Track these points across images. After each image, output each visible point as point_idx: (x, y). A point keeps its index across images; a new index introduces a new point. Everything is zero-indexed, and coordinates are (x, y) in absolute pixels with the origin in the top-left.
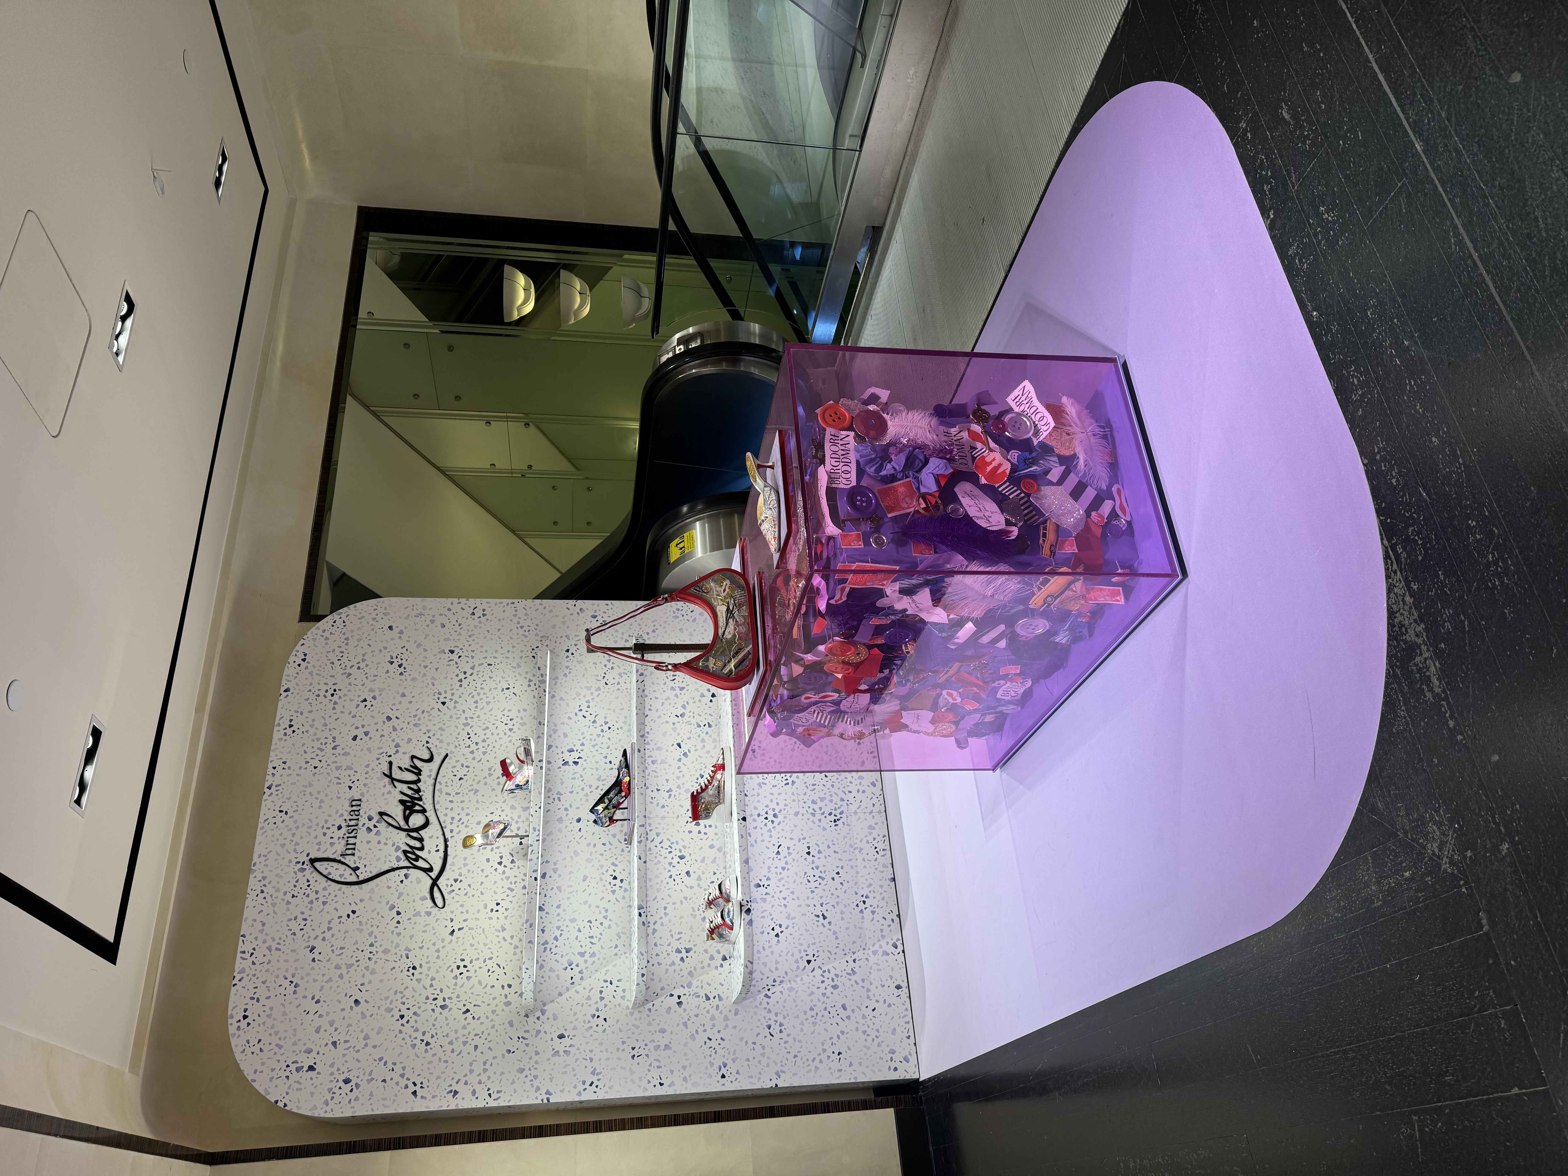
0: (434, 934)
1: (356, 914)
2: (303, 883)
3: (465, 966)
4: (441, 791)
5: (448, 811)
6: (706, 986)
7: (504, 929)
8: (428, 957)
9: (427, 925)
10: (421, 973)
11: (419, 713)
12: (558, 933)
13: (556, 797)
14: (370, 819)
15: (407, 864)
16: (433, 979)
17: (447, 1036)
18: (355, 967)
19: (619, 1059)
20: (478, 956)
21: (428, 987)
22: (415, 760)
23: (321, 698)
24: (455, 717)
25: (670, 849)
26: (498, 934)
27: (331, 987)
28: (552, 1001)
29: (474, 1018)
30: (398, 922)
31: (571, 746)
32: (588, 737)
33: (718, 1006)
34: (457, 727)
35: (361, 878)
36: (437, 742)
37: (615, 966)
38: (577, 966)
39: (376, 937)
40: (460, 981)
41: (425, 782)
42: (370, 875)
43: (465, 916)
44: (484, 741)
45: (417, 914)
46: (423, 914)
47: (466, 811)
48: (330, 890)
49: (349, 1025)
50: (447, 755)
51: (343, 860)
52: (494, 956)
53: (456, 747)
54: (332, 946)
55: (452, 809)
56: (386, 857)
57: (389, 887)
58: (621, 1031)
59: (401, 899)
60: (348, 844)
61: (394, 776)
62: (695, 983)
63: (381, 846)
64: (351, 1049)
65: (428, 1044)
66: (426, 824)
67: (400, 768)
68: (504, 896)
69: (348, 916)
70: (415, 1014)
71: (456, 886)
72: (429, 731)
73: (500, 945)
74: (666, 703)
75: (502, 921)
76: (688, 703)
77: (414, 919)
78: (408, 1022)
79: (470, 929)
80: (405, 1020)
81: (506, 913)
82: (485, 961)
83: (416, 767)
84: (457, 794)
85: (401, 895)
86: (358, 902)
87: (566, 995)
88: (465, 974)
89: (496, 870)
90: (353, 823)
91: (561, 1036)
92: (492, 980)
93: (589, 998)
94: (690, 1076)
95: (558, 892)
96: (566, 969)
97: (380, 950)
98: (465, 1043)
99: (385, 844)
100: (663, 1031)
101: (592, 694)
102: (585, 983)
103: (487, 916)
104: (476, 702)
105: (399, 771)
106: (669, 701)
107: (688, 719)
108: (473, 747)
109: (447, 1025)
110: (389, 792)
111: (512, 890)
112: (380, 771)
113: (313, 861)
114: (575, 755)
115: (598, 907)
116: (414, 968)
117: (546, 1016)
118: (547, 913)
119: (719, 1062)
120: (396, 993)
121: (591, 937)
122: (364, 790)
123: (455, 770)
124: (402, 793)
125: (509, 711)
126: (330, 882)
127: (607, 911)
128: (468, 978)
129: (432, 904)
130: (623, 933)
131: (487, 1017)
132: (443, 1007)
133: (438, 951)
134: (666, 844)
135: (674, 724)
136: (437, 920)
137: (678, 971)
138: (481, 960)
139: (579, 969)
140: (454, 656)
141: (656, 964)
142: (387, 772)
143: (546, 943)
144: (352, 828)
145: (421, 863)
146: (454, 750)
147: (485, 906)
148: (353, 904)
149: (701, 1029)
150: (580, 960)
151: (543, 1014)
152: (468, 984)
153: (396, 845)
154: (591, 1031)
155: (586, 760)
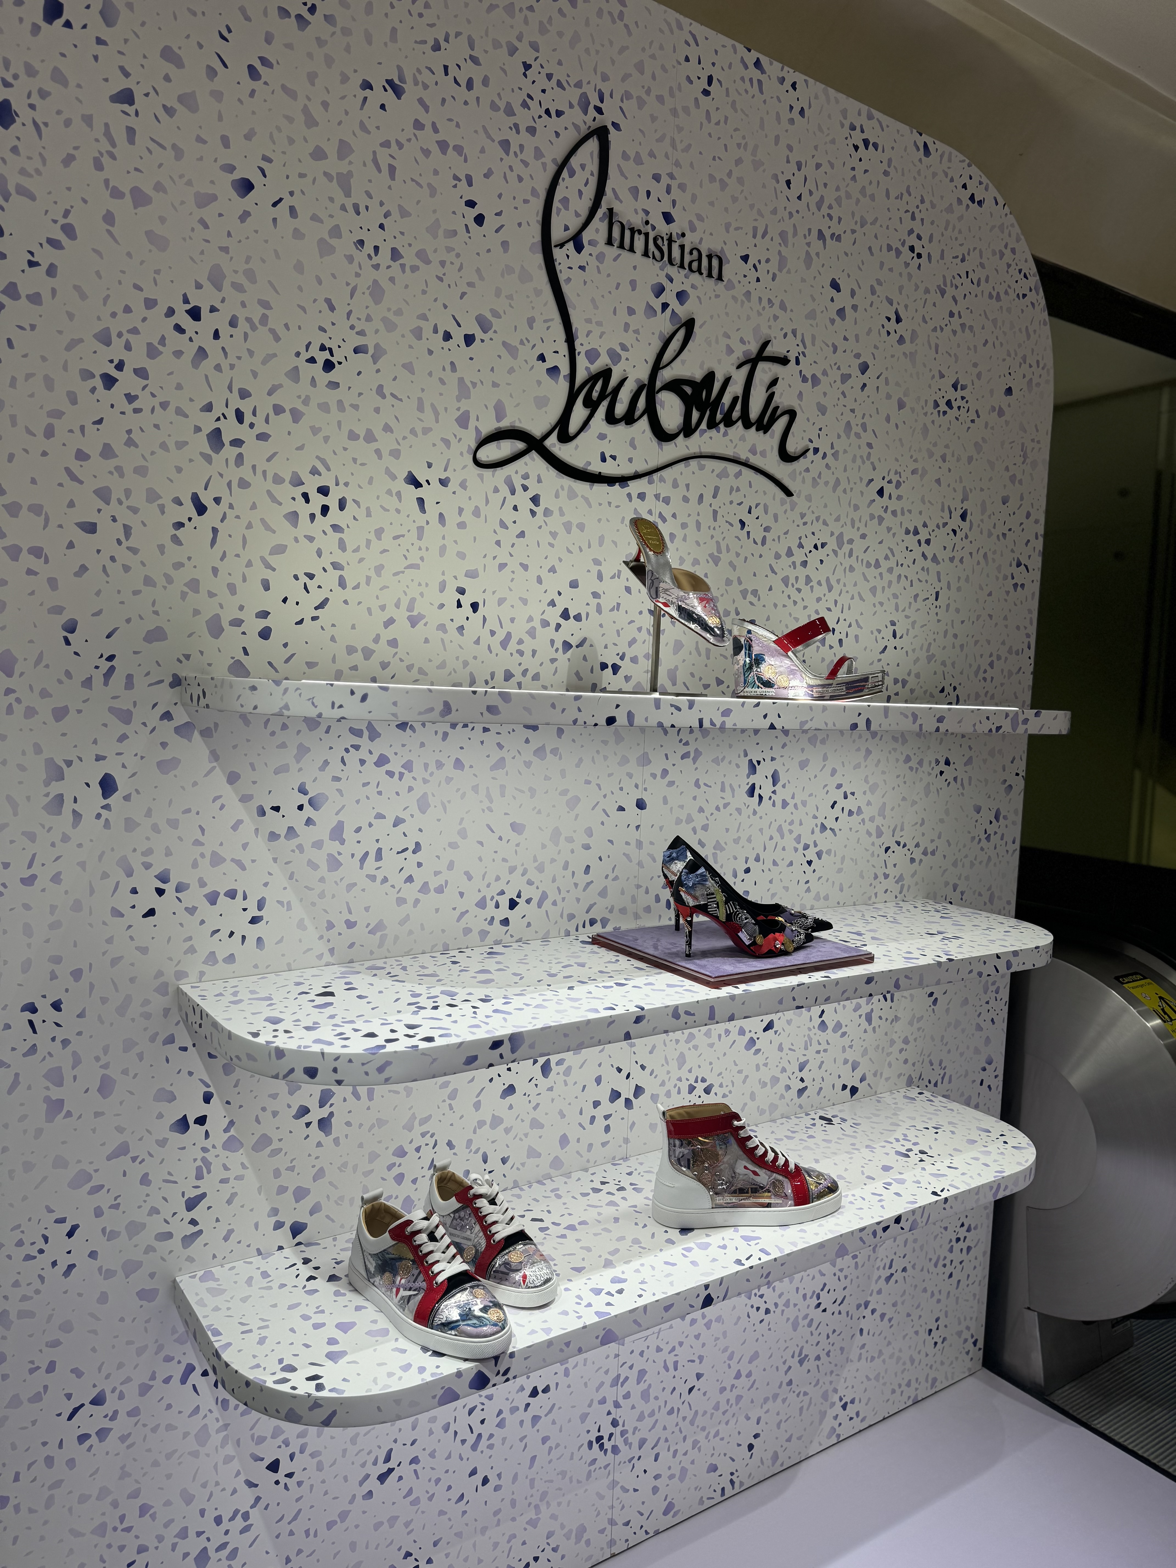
0: (413, 432)
1: (473, 226)
2: (556, 99)
3: (325, 510)
4: (723, 475)
5: (682, 490)
6: (226, 1190)
7: (414, 621)
8: (356, 407)
9: (436, 413)
10: (313, 382)
11: (868, 437)
12: (395, 765)
13: (691, 749)
14: (682, 297)
15: (581, 375)
16: (296, 416)
17: (130, 443)
18: (340, 196)
20: (350, 547)
21: (276, 399)
22: (786, 419)
23: (908, 224)
24: (856, 516)
26: (404, 604)
27: (290, 120)
28: (215, 755)
29: (179, 525)
30: (447, 336)
31: (783, 781)
32: (797, 817)
33: (169, 1235)
34: (838, 519)
35: (557, 253)
36: (814, 472)
37: (301, 925)
38: (309, 822)
39: (414, 269)
40: (287, 491)
41: (742, 439)
42: (562, 277)
43: (452, 519)
44: (808, 580)
45: (464, 392)
46: (465, 405)
48: (535, 165)
49: (179, 153)
50: (789, 493)
51: (600, 213)
52: (348, 594)
53: (803, 516)
54: (400, 146)
55: (686, 499)
56: (599, 324)
57: (531, 322)
58: (115, 962)
59: (504, 352)
60: (633, 231)
61: (762, 366)
62: (237, 1158)
63: (623, 316)
64: (105, 146)
65: (109, 381)
66: (662, 435)
67: (774, 382)
68: (492, 624)
69: (471, 204)
70: (202, 353)
71: (523, 500)
72: (835, 455)
73: (376, 610)
75: (434, 617)
76: (844, 1034)
77: (452, 379)
78: (179, 329)
79: (420, 530)
80: (186, 322)
81: (452, 628)
82: (336, 566)
83: (773, 420)
84: (715, 513)
85: (512, 351)
86: (503, 235)
87: (230, 795)
88: (304, 510)
89: (552, 603)
90: (676, 253)
91: (108, 785)
92: (282, 584)
93: (217, 860)
95: (493, 760)
96: (303, 790)
97: (382, 276)
98: (104, 494)
99: (627, 326)
100: (106, 1087)
101: (872, 819)
102: (259, 845)
103: (448, 578)
104: (877, 565)
105: (767, 380)
107: (815, 1041)
108: (798, 556)
109: (164, 446)
110: (730, 351)
111: (504, 644)
112: (772, 333)
113: (601, 134)
114: (767, 789)
115: (451, 866)
116: (329, 366)
117: (175, 740)
118: (445, 735)
120: (265, 305)
121: (379, 855)
122: (739, 291)
123: (760, 509)
124: (727, 381)
126: (552, 169)
127: (440, 890)
128: (293, 517)
129: (485, 431)
130: (383, 938)
131: (178, 566)
132: (216, 437)
133: (370, 437)
136: (447, 443)
137: (272, 1105)
138: (339, 557)
139: (300, 827)
140: (956, 521)
142: (769, 351)
143: (374, 735)
144: (665, 251)
145: (579, 413)
146: (798, 510)
147: (472, 574)
148: (499, 221)
149: (104, 1200)
150: (322, 830)
151: (178, 730)
152: (276, 516)
153: (624, 354)
154: (119, 874)
155: (755, 813)
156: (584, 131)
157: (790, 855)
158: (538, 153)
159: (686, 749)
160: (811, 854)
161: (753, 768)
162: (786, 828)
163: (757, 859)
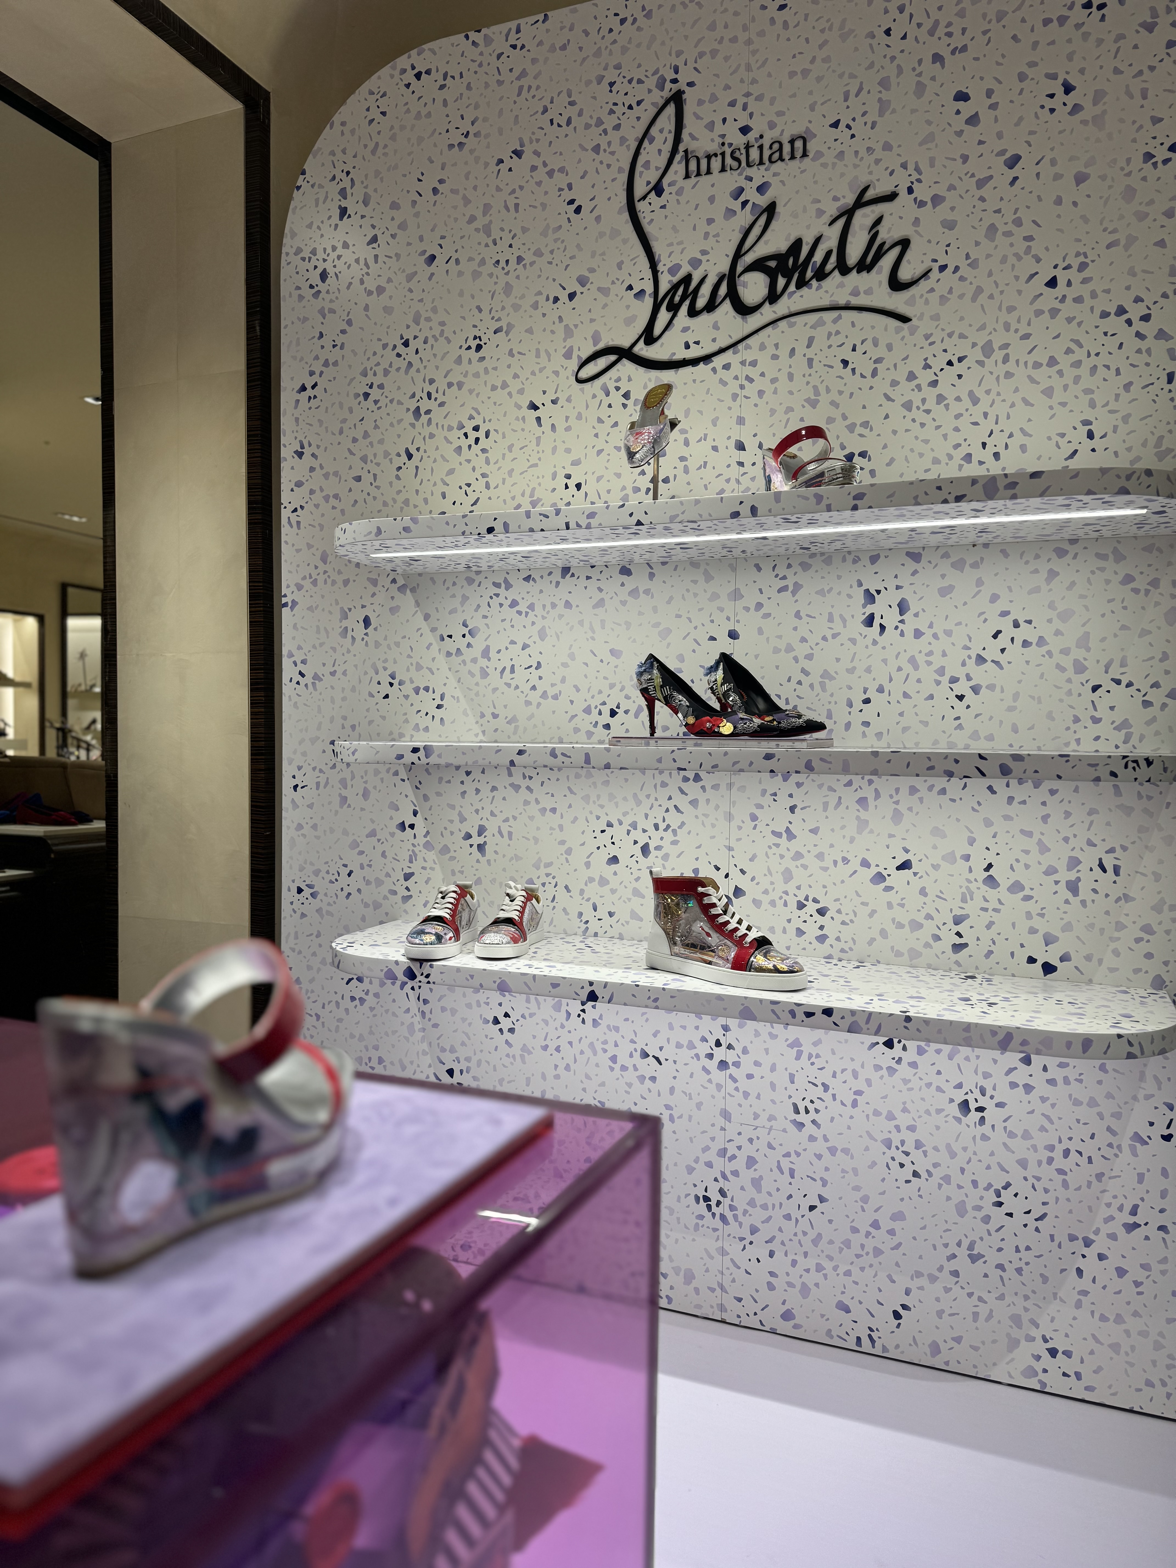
0: (534, 373)
1: (573, 216)
2: (637, 93)
3: (477, 440)
4: (818, 325)
5: (771, 350)
6: (425, 874)
7: (534, 504)
8: (495, 369)
9: (549, 355)
10: (470, 361)
12: (523, 607)
13: (790, 582)
14: (762, 189)
15: (664, 289)
16: (460, 385)
17: (376, 427)
18: (484, 239)
19: (332, 720)
20: (492, 461)
21: (448, 379)
22: (897, 250)
24: (1012, 318)
25: (662, 826)
26: (528, 493)
27: (456, 207)
28: (417, 604)
29: (399, 468)
30: (556, 300)
31: (914, 607)
32: (937, 647)
33: (395, 893)
34: (983, 327)
35: (640, 206)
36: (941, 289)
37: (465, 713)
38: (469, 645)
39: (532, 264)
40: (455, 434)
41: (841, 285)
42: (644, 223)
43: (561, 426)
44: (940, 398)
45: (569, 333)
46: (569, 344)
47: (769, 388)
48: (621, 150)
49: (399, 257)
50: (905, 319)
51: (678, 157)
52: (491, 492)
53: (927, 337)
54: (522, 188)
55: (775, 357)
56: (681, 242)
57: (620, 266)
58: (370, 722)
59: (599, 295)
60: (709, 157)
61: (860, 212)
62: (431, 856)
63: (703, 227)
64: (365, 270)
65: (367, 396)
66: (745, 311)
67: (878, 221)
68: (592, 497)
69: (572, 202)
70: (410, 365)
71: (616, 398)
72: (974, 265)
73: (509, 501)
74: (1031, 844)
75: (548, 498)
76: (1028, 898)
77: (560, 328)
78: (399, 355)
79: (538, 439)
80: (402, 350)
81: (562, 504)
82: (484, 475)
83: (879, 257)
84: (810, 360)
85: (604, 291)
86: (596, 213)
87: (425, 628)
88: (464, 443)
90: (754, 154)
91: (367, 622)
92: (453, 493)
93: (419, 667)
94: (304, 836)
95: (595, 600)
96: (465, 625)
97: (511, 278)
98: (364, 459)
99: (706, 235)
100: (366, 794)
101: (1065, 652)
102: (441, 659)
103: (558, 469)
104: (1052, 362)
105: (869, 222)
106: (1035, 850)
107: (978, 896)
108: (925, 377)
109: (392, 425)
110: (820, 213)
112: (873, 178)
113: (677, 97)
114: (891, 618)
115: (563, 680)
116: (479, 348)
117: (397, 594)
118: (558, 583)
119: (320, 885)
120: (443, 324)
121: (513, 670)
122: (829, 157)
123: (868, 345)
124: (817, 241)
125: (1023, 448)
126: (634, 145)
129: (584, 357)
130: (516, 728)
132: (417, 412)
133: (505, 386)
134: (674, 819)
135: (967, 858)
136: (557, 374)
137: (450, 827)
138: (486, 469)
139: (464, 649)
141: (463, 788)
142: (869, 195)
143: (508, 586)
144: (743, 158)
145: (663, 316)
146: (920, 333)
148: (593, 204)
149: (364, 860)
150: (476, 651)
151: (399, 589)
152: (448, 451)
153: (704, 258)
154: (372, 673)
155: (875, 643)
156: (661, 102)
157: (929, 687)
158: (623, 140)
159: (783, 583)
160: (961, 687)
161: (870, 598)
162: (921, 659)
163: (881, 690)
